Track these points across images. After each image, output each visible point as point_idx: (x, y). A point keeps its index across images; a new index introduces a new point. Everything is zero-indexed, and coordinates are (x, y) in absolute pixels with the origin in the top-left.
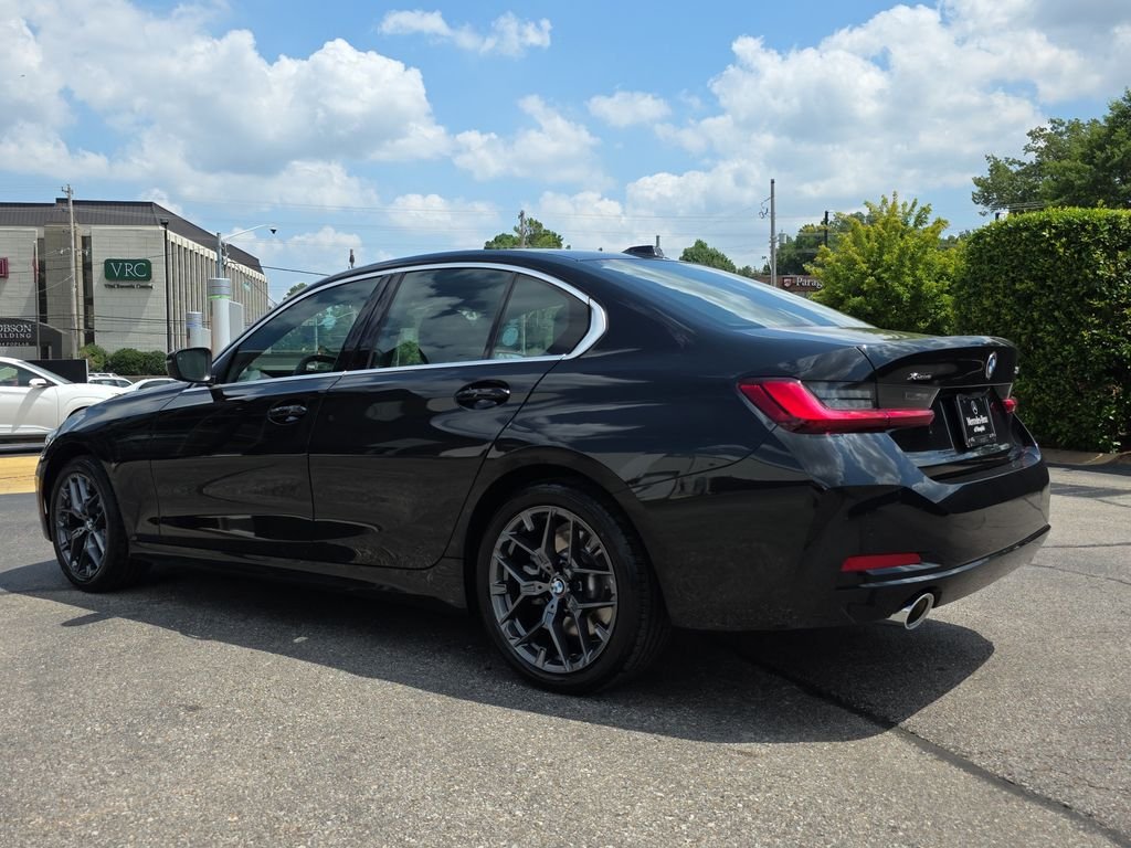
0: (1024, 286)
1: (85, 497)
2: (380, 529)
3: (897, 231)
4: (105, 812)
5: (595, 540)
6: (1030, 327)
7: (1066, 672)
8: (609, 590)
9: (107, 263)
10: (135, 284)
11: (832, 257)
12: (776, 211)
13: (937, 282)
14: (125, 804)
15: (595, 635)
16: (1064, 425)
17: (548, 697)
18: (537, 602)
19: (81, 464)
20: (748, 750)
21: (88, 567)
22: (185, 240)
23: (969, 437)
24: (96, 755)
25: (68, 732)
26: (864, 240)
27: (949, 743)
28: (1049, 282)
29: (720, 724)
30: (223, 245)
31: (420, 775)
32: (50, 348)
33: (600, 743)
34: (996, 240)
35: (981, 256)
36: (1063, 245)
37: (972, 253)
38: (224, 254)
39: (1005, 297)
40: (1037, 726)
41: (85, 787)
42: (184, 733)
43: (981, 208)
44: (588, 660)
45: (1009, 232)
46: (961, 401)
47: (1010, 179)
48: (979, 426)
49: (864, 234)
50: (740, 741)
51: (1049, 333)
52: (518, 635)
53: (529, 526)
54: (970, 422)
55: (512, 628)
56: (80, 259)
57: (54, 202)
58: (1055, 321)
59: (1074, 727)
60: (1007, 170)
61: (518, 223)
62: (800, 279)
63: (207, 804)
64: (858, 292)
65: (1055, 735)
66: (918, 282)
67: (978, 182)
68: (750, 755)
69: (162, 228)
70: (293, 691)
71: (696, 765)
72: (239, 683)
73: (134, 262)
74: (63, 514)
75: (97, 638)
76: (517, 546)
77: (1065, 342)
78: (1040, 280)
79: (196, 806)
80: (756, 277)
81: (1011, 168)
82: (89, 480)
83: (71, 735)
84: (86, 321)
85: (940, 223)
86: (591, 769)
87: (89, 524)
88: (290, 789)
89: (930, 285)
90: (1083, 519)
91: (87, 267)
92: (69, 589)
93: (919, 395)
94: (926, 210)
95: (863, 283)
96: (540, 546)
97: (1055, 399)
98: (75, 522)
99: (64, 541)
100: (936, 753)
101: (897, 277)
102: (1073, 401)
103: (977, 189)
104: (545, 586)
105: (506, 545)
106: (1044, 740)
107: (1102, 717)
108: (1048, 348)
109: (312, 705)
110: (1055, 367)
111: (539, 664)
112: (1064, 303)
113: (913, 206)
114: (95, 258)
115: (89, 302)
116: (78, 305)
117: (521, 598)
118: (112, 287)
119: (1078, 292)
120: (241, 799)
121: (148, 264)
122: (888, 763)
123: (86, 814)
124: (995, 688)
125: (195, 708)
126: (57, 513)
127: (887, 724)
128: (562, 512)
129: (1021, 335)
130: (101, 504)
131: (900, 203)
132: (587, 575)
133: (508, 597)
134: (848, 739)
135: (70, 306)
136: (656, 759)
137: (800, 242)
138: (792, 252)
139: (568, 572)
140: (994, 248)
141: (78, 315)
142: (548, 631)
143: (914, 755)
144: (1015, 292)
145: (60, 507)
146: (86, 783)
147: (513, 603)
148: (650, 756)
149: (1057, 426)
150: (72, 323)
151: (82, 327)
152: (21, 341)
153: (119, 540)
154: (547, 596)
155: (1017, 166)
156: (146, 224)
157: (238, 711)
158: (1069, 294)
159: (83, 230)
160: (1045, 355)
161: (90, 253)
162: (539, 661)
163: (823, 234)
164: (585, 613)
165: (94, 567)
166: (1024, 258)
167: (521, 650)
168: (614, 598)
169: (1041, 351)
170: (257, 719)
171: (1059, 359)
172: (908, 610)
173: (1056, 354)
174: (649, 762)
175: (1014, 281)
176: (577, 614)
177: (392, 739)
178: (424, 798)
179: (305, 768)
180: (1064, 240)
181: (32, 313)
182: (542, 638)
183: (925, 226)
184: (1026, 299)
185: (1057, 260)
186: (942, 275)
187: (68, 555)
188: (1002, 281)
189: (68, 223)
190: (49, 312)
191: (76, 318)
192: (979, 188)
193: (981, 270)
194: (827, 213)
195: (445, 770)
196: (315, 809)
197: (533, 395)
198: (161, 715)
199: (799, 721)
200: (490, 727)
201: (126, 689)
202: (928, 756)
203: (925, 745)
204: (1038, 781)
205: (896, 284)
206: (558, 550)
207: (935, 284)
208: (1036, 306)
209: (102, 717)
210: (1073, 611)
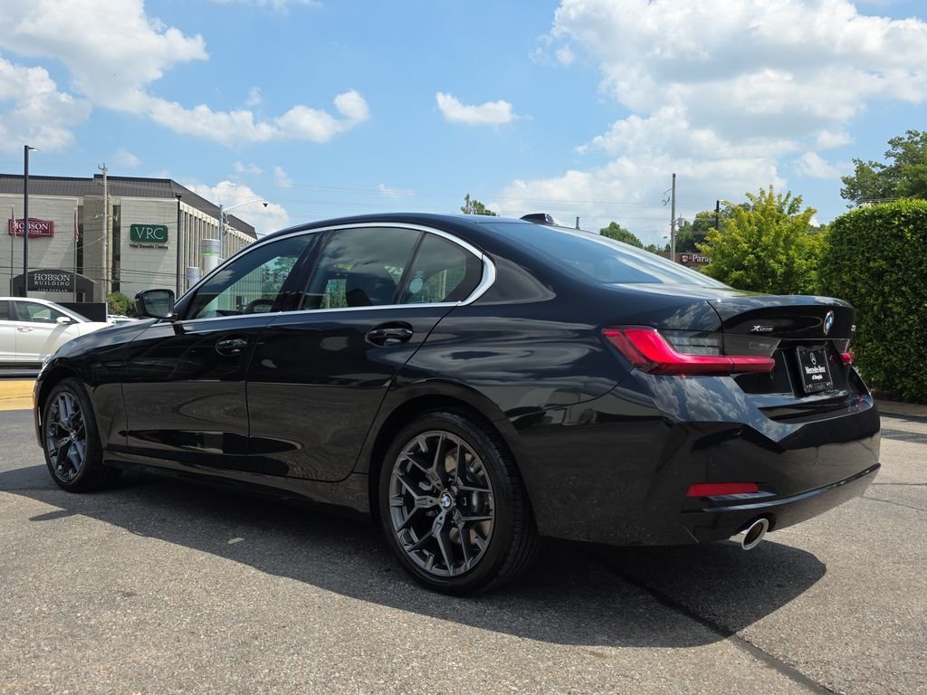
0: (877, 264)
1: (70, 411)
2: (303, 446)
3: (773, 217)
4: (29, 683)
5: (478, 462)
6: (880, 299)
7: (890, 593)
8: (488, 506)
9: (133, 227)
10: (154, 245)
11: (719, 237)
12: (676, 199)
13: (807, 260)
14: (48, 677)
15: (476, 546)
16: (909, 382)
17: (434, 597)
18: (430, 514)
19: (67, 384)
20: (600, 651)
21: (70, 471)
22: (196, 210)
23: (807, 384)
24: (37, 632)
25: (19, 611)
26: (747, 224)
27: (778, 652)
28: (898, 262)
29: (578, 627)
30: (224, 214)
31: (308, 661)
32: (84, 294)
33: (470, 639)
34: (854, 225)
35: (842, 239)
36: (910, 231)
37: (834, 236)
38: (225, 222)
39: (860, 273)
40: (858, 641)
41: (19, 660)
42: (115, 616)
43: (848, 201)
44: (468, 564)
45: (866, 219)
46: (801, 352)
47: (873, 178)
48: (817, 374)
49: (746, 219)
50: (594, 644)
51: (897, 305)
52: (412, 542)
53: (424, 448)
54: (809, 371)
55: (407, 535)
56: (111, 223)
57: (93, 177)
58: (903, 294)
59: (892, 643)
60: (871, 172)
61: (464, 204)
62: (695, 256)
63: (118, 680)
64: (740, 267)
65: (875, 649)
66: (791, 261)
67: (846, 181)
68: (600, 656)
69: (176, 200)
70: (217, 583)
71: (550, 663)
72: (174, 574)
73: (154, 227)
74: (53, 426)
75: (66, 530)
76: (413, 466)
77: (911, 312)
78: (891, 260)
79: (108, 681)
80: (659, 253)
81: (874, 170)
82: (73, 398)
83: (21, 614)
84: (114, 273)
85: (810, 212)
86: (458, 663)
87: (72, 435)
88: (193, 670)
89: (800, 263)
90: (920, 461)
91: (117, 230)
92: (55, 489)
93: (762, 345)
94: (798, 200)
95: (744, 260)
96: (431, 465)
97: (901, 360)
98: (62, 433)
99: (52, 447)
100: (767, 661)
101: (773, 256)
102: (917, 362)
103: (845, 187)
104: (436, 501)
105: (405, 463)
106: (864, 653)
107: (918, 635)
108: (896, 317)
109: (230, 595)
110: (902, 332)
111: (428, 568)
112: (910, 280)
113: (788, 197)
114: (123, 223)
115: (116, 258)
116: (107, 260)
117: (415, 510)
118: (137, 247)
119: (922, 271)
120: (148, 677)
121: (165, 229)
122: (723, 668)
123: (14, 684)
124: (826, 605)
125: (129, 595)
126: (48, 425)
127: (726, 632)
128: (451, 437)
129: (874, 305)
130: (82, 418)
131: (775, 194)
132: (472, 491)
133: (405, 509)
134: (690, 645)
135: (101, 260)
136: (517, 656)
137: (697, 226)
138: (690, 234)
139: (455, 489)
140: (852, 232)
141: (107, 268)
142: (436, 540)
143: (747, 662)
144: (869, 269)
145: (50, 420)
146: (21, 657)
147: (409, 512)
148: (512, 653)
149: (902, 382)
150: (102, 275)
151: (110, 278)
152: (61, 288)
153: (95, 449)
154: (437, 509)
155: (879, 168)
156: (165, 197)
157: (167, 598)
158: (914, 272)
159: (114, 200)
160: (893, 323)
161: (119, 219)
162: (428, 566)
163: (714, 219)
164: (468, 525)
165: (75, 471)
166: (878, 241)
167: (413, 555)
168: (492, 513)
169: (891, 319)
170: (180, 606)
171: (905, 327)
172: (745, 532)
173: (903, 321)
174: (510, 658)
175: (868, 260)
176: (461, 526)
177: (292, 628)
178: (307, 683)
179: (211, 651)
180: (911, 226)
181: (70, 265)
182: (431, 545)
183: (797, 214)
184: (878, 275)
185: (905, 243)
186: (810, 255)
187: (55, 459)
188: (859, 259)
189: (103, 194)
190: (85, 266)
191: (105, 271)
192: (847, 186)
193: (841, 250)
194: (718, 202)
195: (330, 659)
196: (209, 689)
197: (431, 335)
198: (101, 600)
199: (649, 627)
200: (379, 621)
201: (77, 575)
202: (759, 663)
203: (757, 653)
204: (855, 691)
205: (772, 261)
206: (448, 470)
207: (804, 262)
208: (887, 282)
209: (51, 599)
210: (903, 540)
